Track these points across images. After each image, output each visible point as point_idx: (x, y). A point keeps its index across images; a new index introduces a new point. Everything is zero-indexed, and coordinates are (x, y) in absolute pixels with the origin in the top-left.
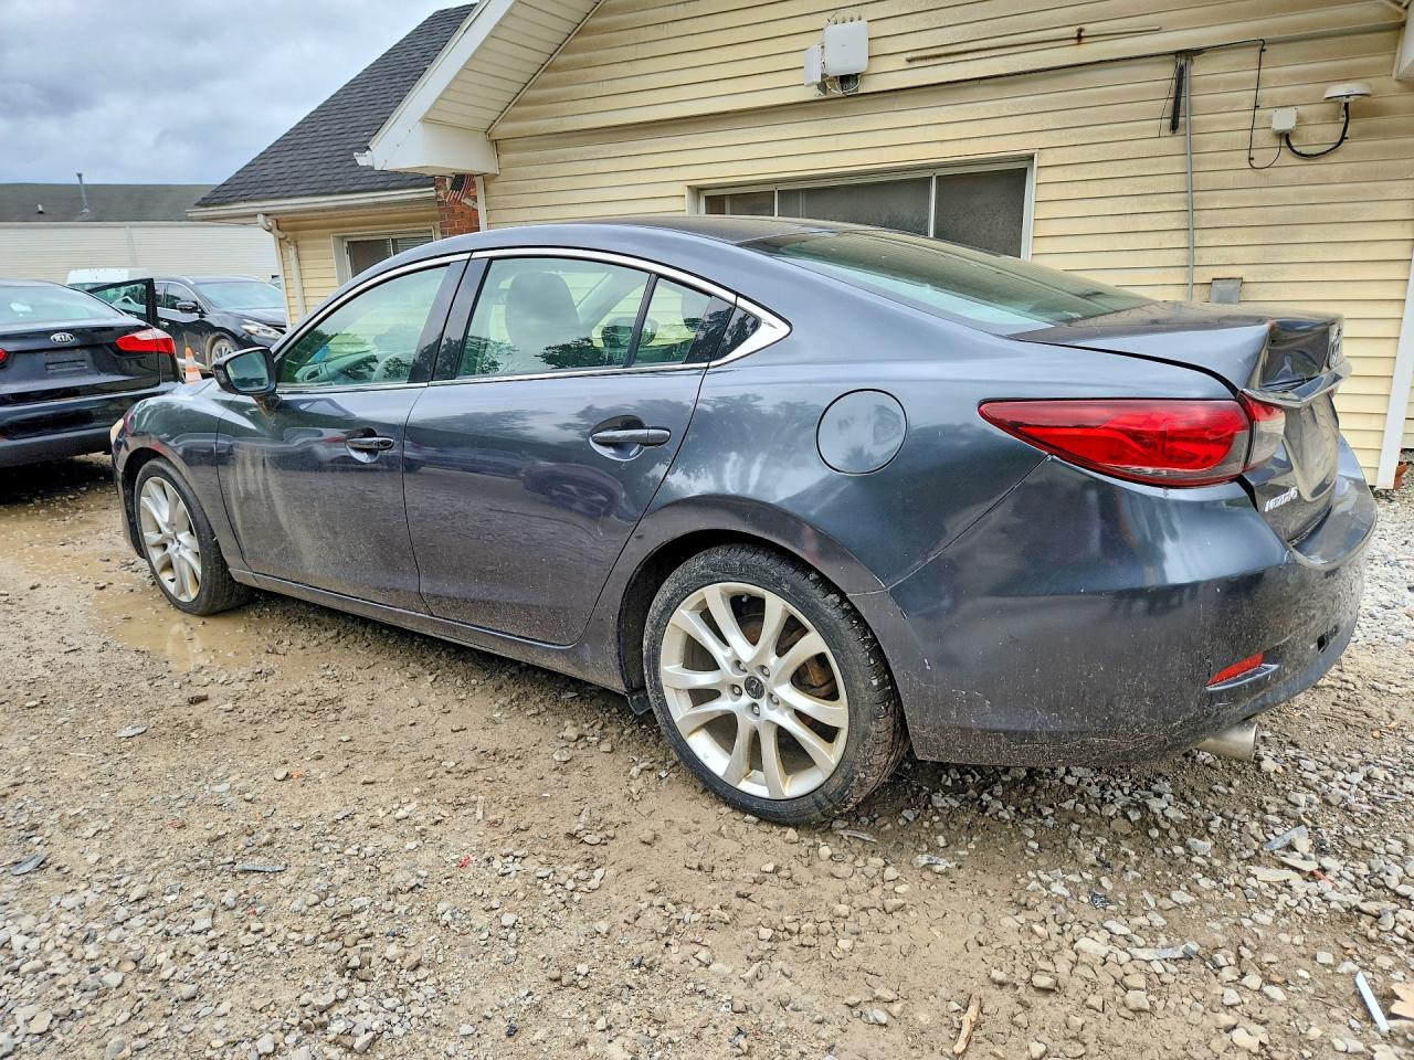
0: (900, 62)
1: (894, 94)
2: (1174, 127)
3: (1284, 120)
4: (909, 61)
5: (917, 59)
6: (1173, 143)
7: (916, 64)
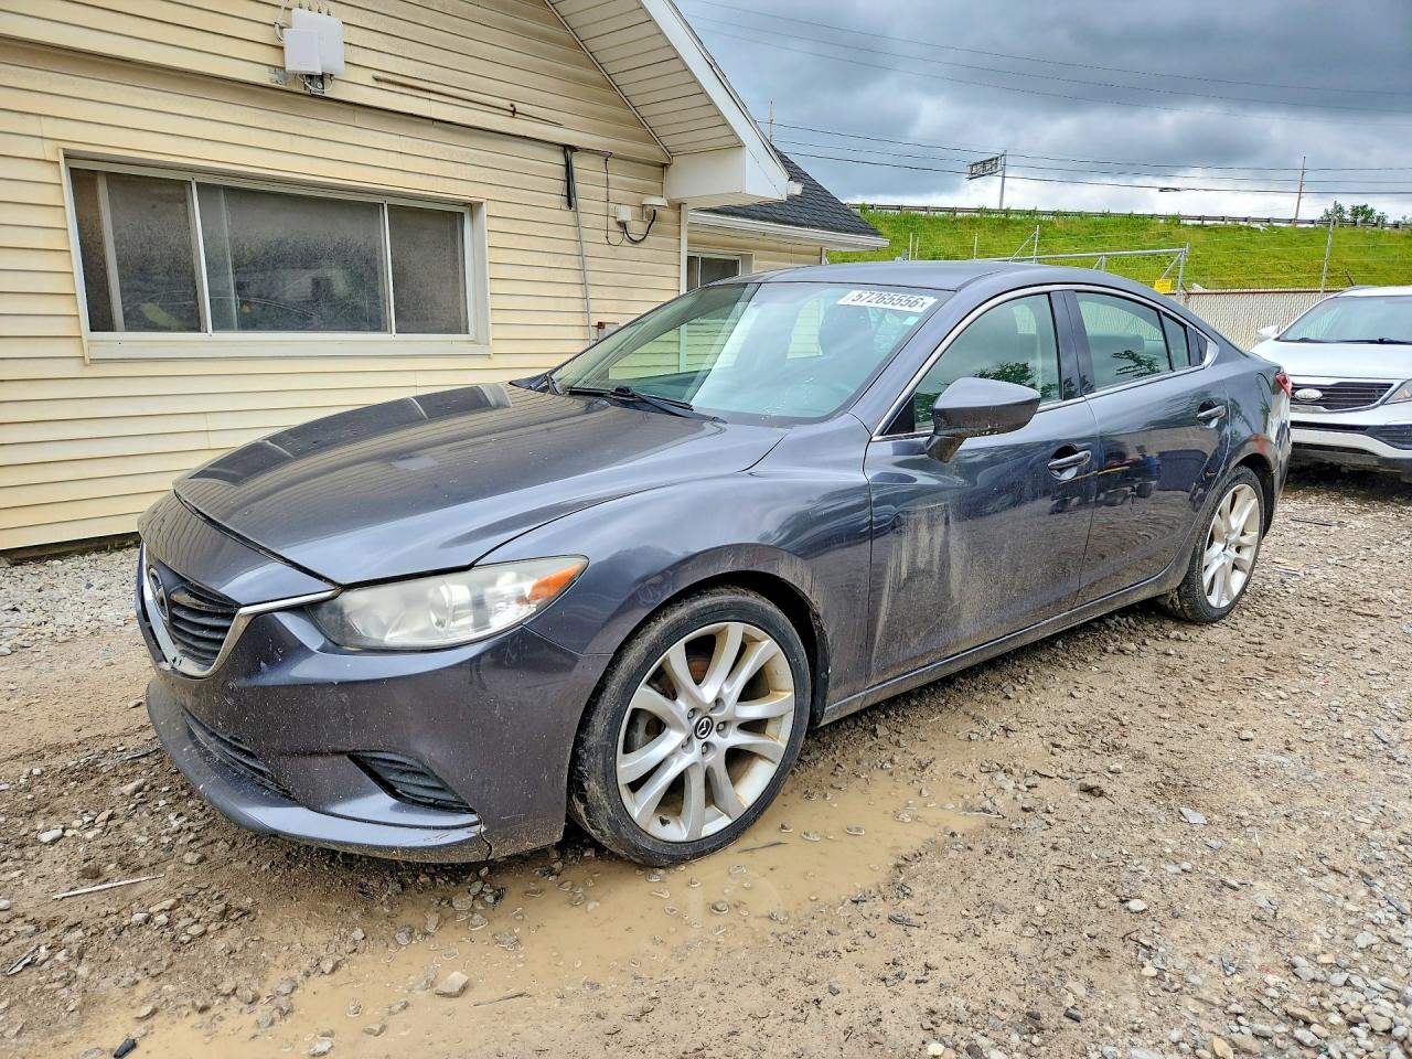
0: (366, 77)
1: (352, 108)
2: (570, 204)
3: (626, 214)
4: (377, 79)
5: (384, 81)
6: (567, 216)
7: (384, 86)
